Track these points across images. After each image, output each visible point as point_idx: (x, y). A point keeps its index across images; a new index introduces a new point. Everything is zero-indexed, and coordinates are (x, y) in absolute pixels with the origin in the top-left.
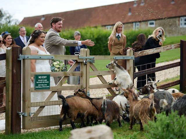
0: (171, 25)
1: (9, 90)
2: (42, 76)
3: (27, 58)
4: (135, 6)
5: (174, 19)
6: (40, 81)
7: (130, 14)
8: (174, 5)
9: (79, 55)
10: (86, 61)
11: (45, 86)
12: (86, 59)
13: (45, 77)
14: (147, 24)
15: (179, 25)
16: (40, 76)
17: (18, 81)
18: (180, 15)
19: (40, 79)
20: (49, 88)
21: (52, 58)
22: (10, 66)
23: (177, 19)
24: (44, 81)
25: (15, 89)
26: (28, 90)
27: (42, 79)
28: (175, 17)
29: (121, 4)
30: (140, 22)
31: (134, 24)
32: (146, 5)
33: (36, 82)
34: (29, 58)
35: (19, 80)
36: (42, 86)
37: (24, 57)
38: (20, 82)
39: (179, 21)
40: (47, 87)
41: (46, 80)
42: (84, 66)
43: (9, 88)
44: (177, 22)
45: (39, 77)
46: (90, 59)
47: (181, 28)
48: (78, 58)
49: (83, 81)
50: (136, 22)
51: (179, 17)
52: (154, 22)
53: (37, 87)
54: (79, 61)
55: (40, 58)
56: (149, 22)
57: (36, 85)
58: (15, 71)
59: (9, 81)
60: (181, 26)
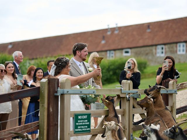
0: (147, 54)
1: (43, 134)
2: (82, 115)
3: (67, 93)
4: (109, 33)
5: (151, 48)
6: (80, 122)
7: (103, 42)
8: (150, 32)
9: (122, 89)
10: (129, 96)
11: (85, 128)
12: (129, 93)
13: (85, 117)
14: (122, 53)
15: (156, 54)
16: (80, 115)
17: (54, 123)
18: (157, 43)
19: (80, 119)
20: (90, 131)
21: (94, 92)
22: (45, 104)
23: (154, 47)
24: (85, 122)
25: (51, 133)
26: (68, 134)
27: (82, 119)
28: (152, 46)
29: (93, 32)
30: (115, 50)
31: (108, 52)
32: (121, 33)
33: (76, 124)
34: (68, 93)
35: (55, 121)
36: (82, 128)
37: (63, 92)
38: (57, 123)
39: (156, 49)
40: (88, 129)
41: (86, 121)
42: (126, 102)
43: (43, 132)
44: (154, 51)
45: (79, 117)
46: (134, 94)
47: (158, 57)
48: (120, 92)
49: (126, 120)
50: (110, 50)
51: (156, 45)
52: (129, 50)
53: (77, 130)
54: (121, 96)
55: (81, 92)
56: (124, 51)
57: (76, 127)
58: (51, 110)
59: (44, 122)
60: (158, 55)
